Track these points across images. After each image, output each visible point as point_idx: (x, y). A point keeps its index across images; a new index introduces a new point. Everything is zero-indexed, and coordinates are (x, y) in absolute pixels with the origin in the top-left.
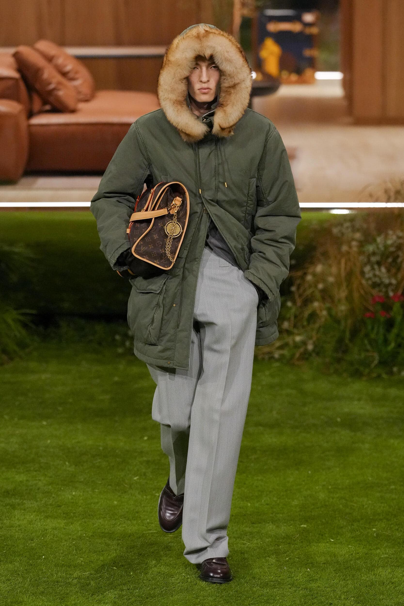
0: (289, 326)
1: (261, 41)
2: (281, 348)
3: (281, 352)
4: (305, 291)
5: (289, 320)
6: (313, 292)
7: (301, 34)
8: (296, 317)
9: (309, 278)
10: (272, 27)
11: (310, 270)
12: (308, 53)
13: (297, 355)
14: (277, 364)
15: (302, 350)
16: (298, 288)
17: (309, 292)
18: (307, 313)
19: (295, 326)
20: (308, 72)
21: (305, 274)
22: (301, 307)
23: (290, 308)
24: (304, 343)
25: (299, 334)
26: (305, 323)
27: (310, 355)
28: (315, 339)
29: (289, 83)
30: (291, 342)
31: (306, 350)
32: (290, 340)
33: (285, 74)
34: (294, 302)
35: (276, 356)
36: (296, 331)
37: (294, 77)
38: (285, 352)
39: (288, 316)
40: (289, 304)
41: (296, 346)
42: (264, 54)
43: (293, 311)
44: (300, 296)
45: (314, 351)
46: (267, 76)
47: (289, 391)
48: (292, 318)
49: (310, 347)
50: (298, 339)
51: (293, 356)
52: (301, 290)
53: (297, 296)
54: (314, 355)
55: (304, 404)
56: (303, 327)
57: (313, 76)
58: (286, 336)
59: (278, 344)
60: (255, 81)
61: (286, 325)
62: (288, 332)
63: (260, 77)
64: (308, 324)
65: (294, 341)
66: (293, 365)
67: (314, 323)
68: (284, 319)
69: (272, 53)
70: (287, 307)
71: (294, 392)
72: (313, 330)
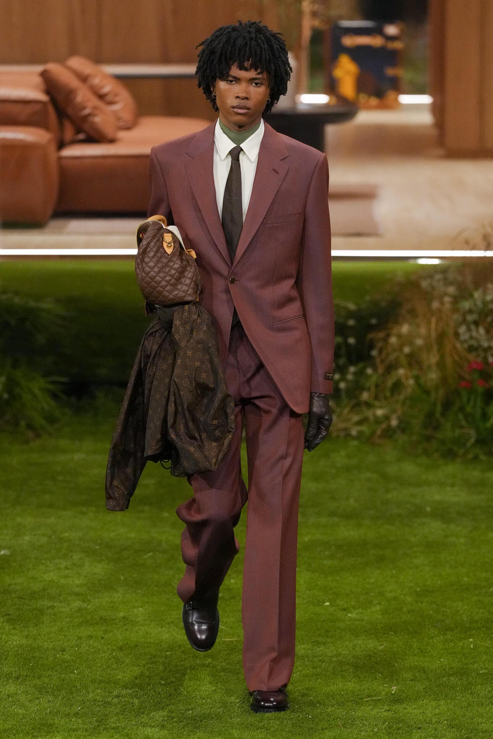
0: (370, 397)
1: (334, 59)
2: (360, 423)
3: (359, 428)
4: (387, 356)
5: (369, 389)
6: (398, 357)
7: (382, 50)
8: (377, 386)
9: (393, 340)
10: (348, 41)
11: (395, 331)
12: (390, 72)
13: (379, 432)
14: (355, 443)
15: (384, 426)
16: (380, 352)
17: (393, 357)
18: (390, 383)
19: (376, 398)
20: (391, 95)
21: (388, 335)
22: (383, 375)
23: (371, 376)
24: (387, 418)
25: (381, 407)
26: (388, 394)
27: (394, 431)
28: (399, 412)
29: (369, 108)
30: (371, 417)
31: (389, 425)
32: (369, 414)
33: (363, 98)
34: (375, 369)
35: (354, 432)
36: (377, 403)
37: (374, 101)
38: (364, 428)
39: (368, 385)
40: (369, 371)
41: (378, 421)
42: (338, 73)
43: (374, 379)
44: (382, 361)
45: (398, 427)
46: (342, 99)
47: (368, 475)
48: (373, 389)
49: (394, 423)
50: (380, 412)
51: (373, 433)
52: (384, 355)
53: (378, 361)
54: (399, 432)
55: (387, 491)
56: (386, 398)
57: (396, 100)
58: (364, 408)
59: (356, 418)
60: (327, 105)
61: (365, 396)
62: (368, 405)
63: (334, 101)
64: (392, 395)
65: (375, 415)
66: (373, 444)
67: (399, 394)
68: (363, 389)
69: (348, 72)
70: (367, 375)
71: (375, 476)
72: (397, 402)
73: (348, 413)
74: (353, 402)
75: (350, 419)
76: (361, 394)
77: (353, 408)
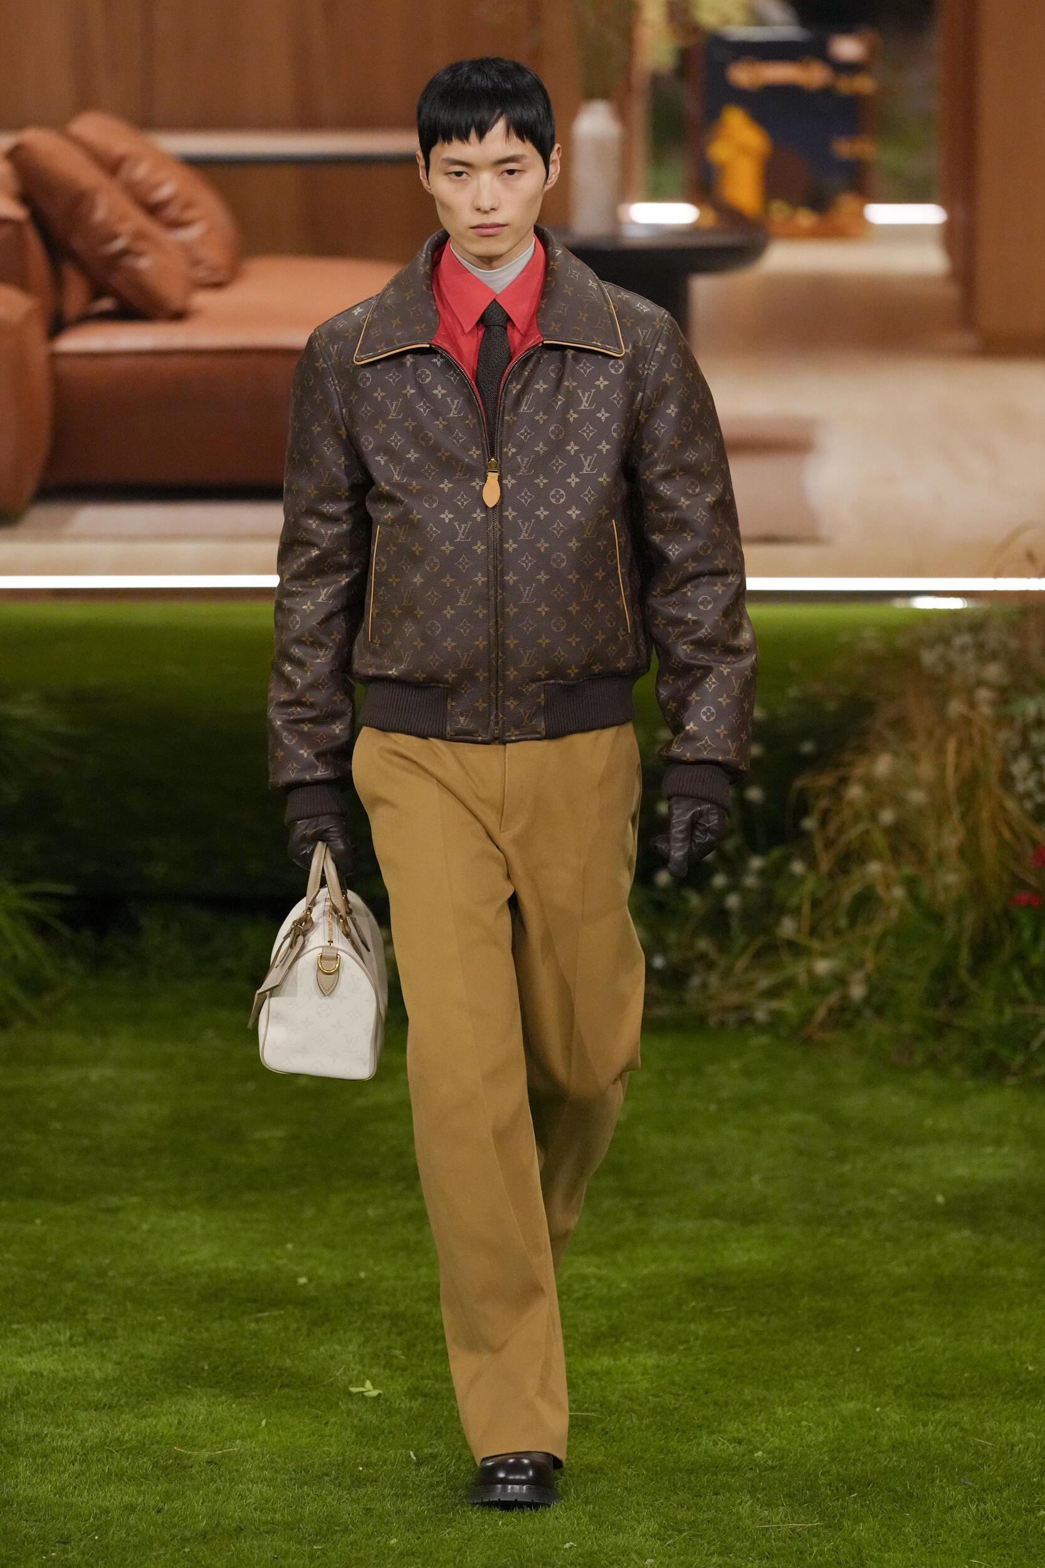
0: (798, 930)
1: (712, 116)
2: (773, 993)
3: (775, 1005)
4: (841, 831)
5: (796, 911)
6: (867, 832)
7: (826, 93)
8: (816, 903)
9: (855, 792)
10: (744, 75)
11: (859, 771)
12: (844, 148)
13: (821, 1013)
14: (763, 1040)
15: (833, 999)
16: (823, 823)
17: (854, 833)
18: (847, 896)
19: (813, 932)
20: (847, 203)
21: (844, 781)
22: (831, 876)
23: (802, 879)
24: (840, 980)
25: (825, 955)
26: (843, 923)
27: (858, 1013)
28: (870, 967)
29: (795, 235)
30: (803, 979)
31: (845, 998)
32: (797, 970)
33: (779, 210)
34: (812, 863)
35: (761, 1015)
36: (816, 944)
37: (805, 219)
38: (786, 1005)
39: (794, 901)
40: (798, 867)
41: (817, 987)
42: (720, 151)
43: (809, 885)
44: (829, 844)
45: (867, 1000)
46: (729, 215)
47: (796, 1117)
48: (806, 908)
49: (857, 991)
50: (822, 966)
51: (807, 1016)
52: (832, 828)
53: (819, 844)
54: (868, 1013)
55: (842, 1156)
56: (837, 932)
57: (861, 216)
58: (786, 957)
59: (764, 982)
60: (694, 229)
61: (788, 927)
62: (795, 948)
63: (710, 219)
64: (852, 924)
65: (810, 973)
66: (808, 1041)
67: (869, 922)
68: (782, 910)
69: (743, 150)
70: (792, 876)
71: (812, 1118)
72: (865, 941)
73: (746, 969)
74: (761, 940)
75: (752, 983)
76: (777, 922)
77: (758, 955)
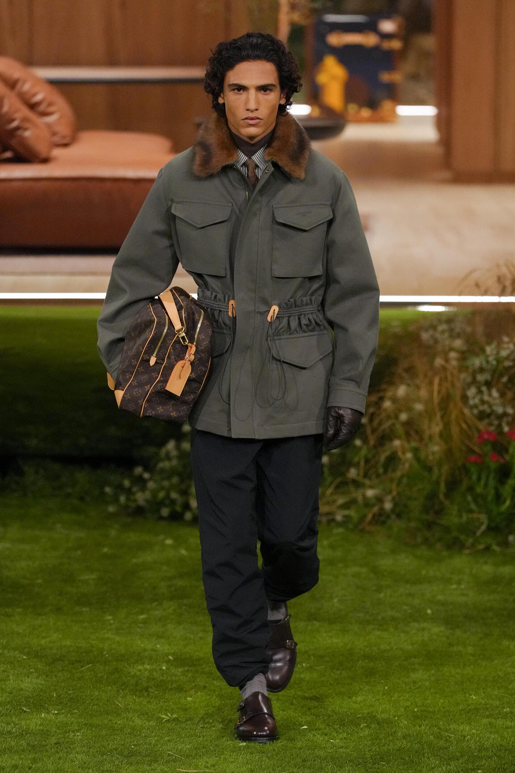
0: (358, 475)
1: (319, 60)
2: (346, 506)
3: (346, 512)
4: (380, 424)
5: (357, 465)
6: (393, 424)
7: (376, 49)
8: (367, 461)
9: (387, 404)
10: (335, 39)
11: (389, 394)
12: (386, 77)
13: (370, 516)
14: (341, 530)
15: (375, 509)
16: (371, 420)
17: (387, 425)
18: (383, 458)
19: (365, 476)
20: (387, 105)
21: (381, 399)
22: (375, 447)
23: (360, 449)
24: (380, 500)
25: (371, 487)
26: (381, 471)
27: (388, 517)
28: (394, 493)
29: (359, 121)
30: (360, 499)
31: (382, 509)
32: (358, 495)
33: (352, 108)
34: (365, 441)
35: (339, 518)
36: (367, 482)
37: (366, 113)
38: (352, 513)
39: (356, 460)
40: (358, 442)
41: (367, 504)
42: (322, 78)
43: (364, 452)
44: (374, 431)
45: (393, 510)
46: (327, 111)
47: (356, 569)
48: (362, 463)
49: (388, 506)
50: (370, 493)
51: (362, 518)
52: (375, 423)
53: (369, 430)
54: (393, 517)
55: (379, 589)
56: (378, 476)
57: (394, 112)
58: (352, 489)
59: (341, 501)
60: (308, 118)
61: (353, 473)
62: (356, 484)
63: (317, 112)
64: (386, 472)
65: (364, 496)
66: (362, 531)
67: (394, 470)
68: (350, 464)
69: (333, 77)
70: (355, 447)
71: (364, 570)
72: (392, 480)
73: (332, 494)
74: (339, 480)
75: (334, 501)
76: (348, 470)
77: (337, 487)
